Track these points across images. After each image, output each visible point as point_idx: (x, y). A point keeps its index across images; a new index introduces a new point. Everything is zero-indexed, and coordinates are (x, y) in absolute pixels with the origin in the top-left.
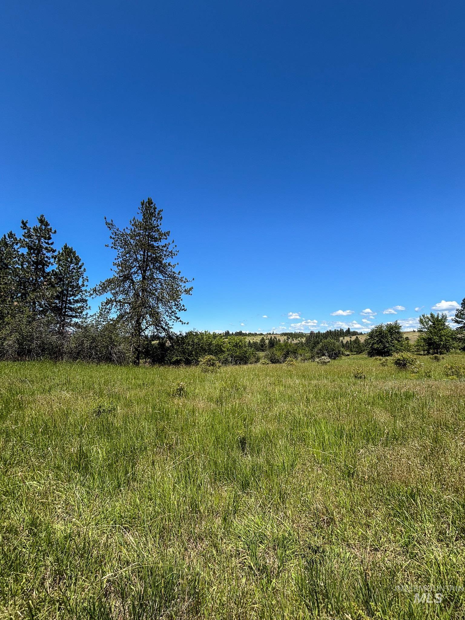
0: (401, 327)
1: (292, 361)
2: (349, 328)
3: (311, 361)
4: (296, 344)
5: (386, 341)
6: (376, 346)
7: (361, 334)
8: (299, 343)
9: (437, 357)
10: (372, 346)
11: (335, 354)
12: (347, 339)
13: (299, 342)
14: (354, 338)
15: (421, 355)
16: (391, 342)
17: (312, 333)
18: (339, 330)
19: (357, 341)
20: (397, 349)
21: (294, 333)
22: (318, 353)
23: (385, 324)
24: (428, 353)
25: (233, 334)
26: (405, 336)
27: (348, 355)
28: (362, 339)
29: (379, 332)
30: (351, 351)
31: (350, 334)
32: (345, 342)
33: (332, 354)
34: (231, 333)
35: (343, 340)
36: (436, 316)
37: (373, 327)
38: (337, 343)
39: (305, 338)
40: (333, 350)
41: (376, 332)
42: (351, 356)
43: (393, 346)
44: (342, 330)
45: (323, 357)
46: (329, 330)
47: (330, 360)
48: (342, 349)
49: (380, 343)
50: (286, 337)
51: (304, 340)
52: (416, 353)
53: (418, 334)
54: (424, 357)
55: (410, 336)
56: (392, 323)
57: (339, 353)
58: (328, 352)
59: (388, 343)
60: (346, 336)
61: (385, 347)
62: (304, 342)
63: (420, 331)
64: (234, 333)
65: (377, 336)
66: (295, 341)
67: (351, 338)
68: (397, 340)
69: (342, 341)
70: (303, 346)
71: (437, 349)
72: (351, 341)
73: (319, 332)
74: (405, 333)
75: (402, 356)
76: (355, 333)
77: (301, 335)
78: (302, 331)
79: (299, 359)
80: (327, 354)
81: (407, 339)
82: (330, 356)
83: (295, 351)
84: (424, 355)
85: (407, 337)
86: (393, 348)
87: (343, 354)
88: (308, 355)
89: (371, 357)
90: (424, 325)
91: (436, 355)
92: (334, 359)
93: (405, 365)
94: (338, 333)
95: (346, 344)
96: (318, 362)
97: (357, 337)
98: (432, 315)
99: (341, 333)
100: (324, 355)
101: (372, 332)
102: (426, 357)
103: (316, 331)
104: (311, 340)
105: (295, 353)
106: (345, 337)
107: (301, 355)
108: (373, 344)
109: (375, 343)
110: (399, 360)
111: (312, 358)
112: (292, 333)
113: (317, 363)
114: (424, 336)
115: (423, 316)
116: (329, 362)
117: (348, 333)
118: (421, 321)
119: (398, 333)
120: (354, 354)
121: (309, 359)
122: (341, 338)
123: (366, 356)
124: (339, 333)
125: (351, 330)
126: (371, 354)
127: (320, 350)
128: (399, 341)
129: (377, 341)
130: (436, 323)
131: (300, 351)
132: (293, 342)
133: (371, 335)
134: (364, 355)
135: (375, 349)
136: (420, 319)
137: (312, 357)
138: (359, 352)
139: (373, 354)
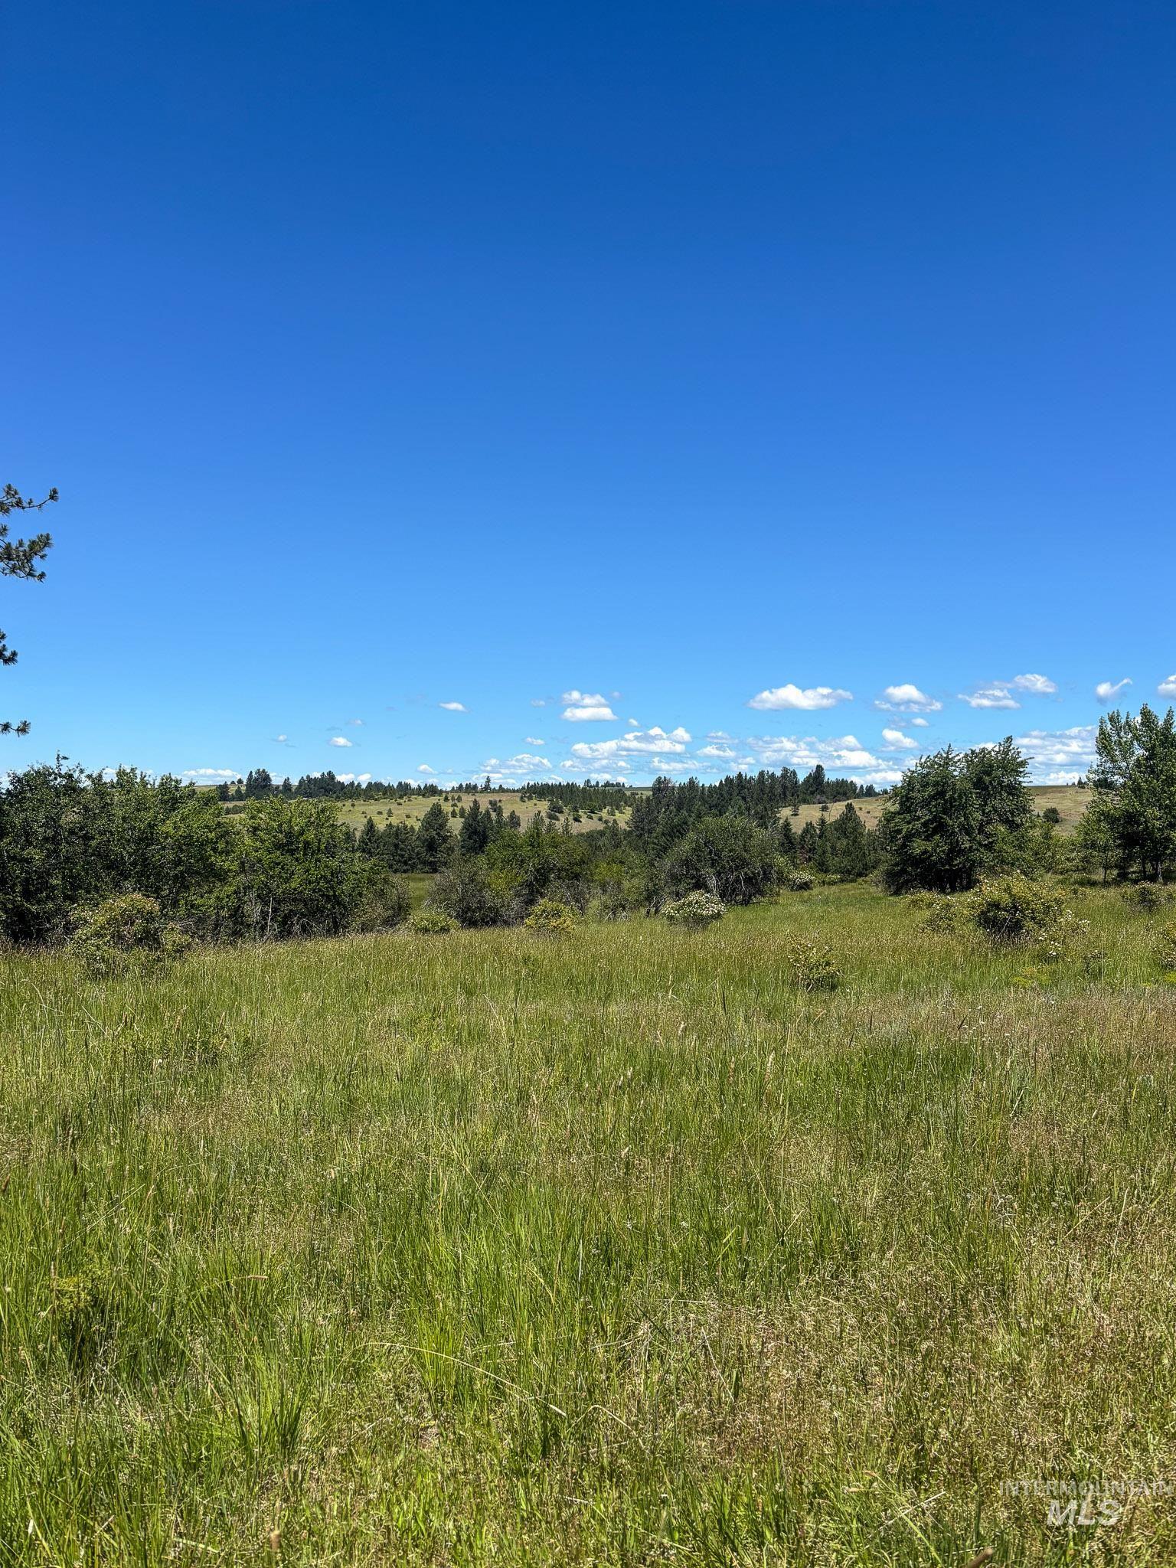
0: (1023, 764)
1: (557, 914)
2: (819, 768)
3: (643, 911)
4: (590, 837)
5: (962, 827)
6: (918, 846)
7: (870, 792)
8: (602, 833)
9: (1150, 893)
10: (904, 845)
11: (749, 880)
12: (809, 814)
13: (601, 827)
14: (837, 810)
15: (1093, 884)
16: (981, 831)
17: (661, 787)
18: (778, 774)
19: (848, 824)
20: (1003, 861)
21: (581, 783)
22: (675, 879)
23: (960, 751)
24: (1123, 877)
25: (287, 785)
26: (1039, 806)
27: (805, 886)
28: (871, 816)
29: (936, 784)
30: (823, 868)
31: (822, 792)
32: (797, 827)
33: (737, 880)
34: (277, 780)
35: (792, 821)
36: (1161, 722)
37: (911, 763)
38: (760, 834)
39: (629, 811)
40: (744, 863)
41: (925, 785)
42: (815, 891)
43: (989, 847)
44: (789, 775)
45: (694, 896)
46: (733, 775)
47: (722, 907)
48: (781, 860)
49: (935, 831)
50: (544, 806)
51: (623, 818)
52: (1076, 876)
53: (1089, 796)
54: (1104, 892)
55: (1062, 805)
56: (989, 746)
57: (767, 877)
58: (718, 874)
59: (968, 833)
60: (805, 801)
61: (955, 850)
62: (622, 825)
63: (1103, 784)
64: (295, 782)
65: (926, 803)
66: (588, 824)
67: (825, 809)
68: (1007, 822)
69: (787, 825)
70: (617, 846)
71: (1157, 859)
72: (823, 822)
73: (692, 782)
74: (1044, 790)
75: (1008, 890)
76: (844, 790)
77: (612, 795)
78: (621, 780)
79: (594, 904)
80: (712, 882)
81: (1052, 816)
82: (727, 894)
83: (577, 869)
84: (1106, 884)
85: (1054, 811)
86: (987, 857)
87: (782, 880)
88: (634, 884)
89: (897, 893)
90: (1113, 761)
91: (1147, 885)
92: (746, 902)
93: (1016, 927)
94: (772, 787)
95: (802, 837)
96: (671, 918)
97: (850, 807)
98: (1146, 714)
99: (785, 787)
100: (700, 885)
101: (910, 783)
102: (1112, 893)
103: (678, 778)
104: (655, 820)
105: (577, 877)
106: (803, 809)
107: (604, 887)
108: (909, 837)
109: (918, 834)
110: (996, 905)
111: (649, 899)
112: (571, 788)
113: (666, 922)
114: (1114, 802)
115: (1111, 719)
116: (718, 916)
117: (817, 787)
118: (1104, 745)
119: (1014, 790)
120: (832, 883)
121: (638, 904)
122: (785, 812)
123: (877, 891)
124: (779, 790)
125: (830, 776)
126: (899, 882)
127: (687, 863)
128: (1013, 826)
129: (925, 825)
130: (1159, 750)
131: (602, 870)
132: (575, 829)
133: (906, 796)
134: (872, 886)
135: (916, 861)
136: (1102, 732)
137: (651, 897)
138: (854, 873)
139: (907, 882)
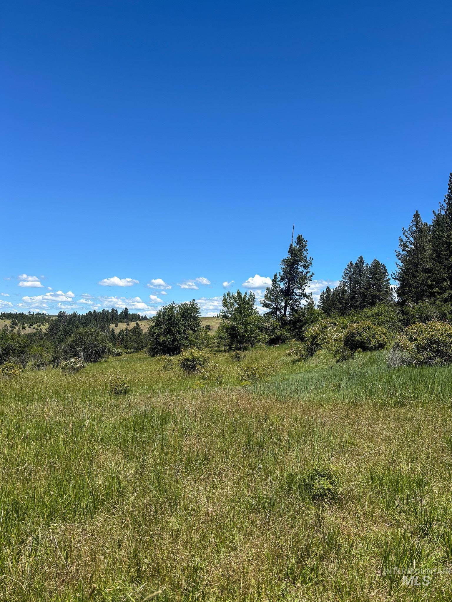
0: (198, 309)
1: (12, 368)
2: (126, 309)
3: (52, 366)
4: (30, 335)
5: (177, 331)
6: (162, 338)
7: (145, 318)
8: (35, 334)
9: (238, 354)
10: (156, 338)
11: (97, 353)
12: (122, 326)
13: (34, 331)
14: (132, 325)
15: (221, 351)
16: (184, 333)
17: (61, 315)
18: (110, 311)
19: (137, 330)
20: (191, 344)
21: (26, 313)
22: (66, 353)
23: (177, 303)
24: (231, 349)
26: (204, 324)
27: (119, 354)
28: (145, 327)
29: (169, 316)
30: (126, 347)
31: (127, 318)
32: (117, 331)
33: (92, 353)
35: (115, 329)
36: (243, 296)
37: (160, 308)
38: (102, 334)
39: (47, 325)
40: (95, 346)
41: (165, 316)
42: (123, 356)
43: (186, 339)
44: (114, 311)
45: (73, 359)
46: (92, 311)
47: (85, 363)
48: (110, 344)
49: (168, 333)
50: (8, 322)
51: (45, 328)
52: (215, 349)
53: (220, 321)
54: (224, 354)
55: (212, 324)
56: (187, 302)
57: (104, 351)
58: (84, 350)
59: (179, 334)
60: (120, 322)
61: (174, 340)
62: (44, 331)
63: (225, 317)
65: (164, 323)
66: (28, 330)
67: (128, 325)
68: (192, 329)
69: (113, 331)
70: (41, 339)
71: (241, 342)
72: (127, 329)
73: (74, 313)
74: (206, 318)
75: (192, 354)
76: (135, 317)
77: (41, 318)
78: (44, 312)
79: (30, 364)
80: (81, 354)
81: (208, 328)
82: (87, 358)
83: (22, 349)
84: (225, 351)
85: (209, 326)
86: (185, 342)
87: (110, 352)
88: (47, 355)
89: (153, 356)
90: (228, 309)
91: (238, 351)
92: (95, 361)
93: (194, 367)
94: (107, 316)
95: (119, 335)
96: (63, 368)
97: (137, 324)
98: (238, 293)
99: (112, 316)
100: (76, 355)
101: (159, 315)
102: (227, 355)
103: (69, 312)
104: (58, 329)
105: (22, 352)
106: (120, 325)
107: (34, 356)
108: (158, 335)
109: (162, 334)
110: (187, 360)
111: (54, 361)
112: (22, 315)
113: (61, 370)
114: (228, 323)
115: (228, 294)
116: (83, 367)
117: (125, 316)
118: (225, 303)
119: (195, 318)
120: (129, 353)
121: (50, 363)
122: (113, 326)
123: (146, 355)
124: (110, 317)
125: (130, 312)
126: (154, 352)
127: (71, 346)
128: (195, 331)
129: (164, 330)
130: (242, 305)
131: (34, 350)
132: (23, 332)
133: (158, 320)
134: (144, 354)
135: (160, 344)
136: (224, 299)
137: (55, 360)
138: (137, 349)
139: (157, 352)
